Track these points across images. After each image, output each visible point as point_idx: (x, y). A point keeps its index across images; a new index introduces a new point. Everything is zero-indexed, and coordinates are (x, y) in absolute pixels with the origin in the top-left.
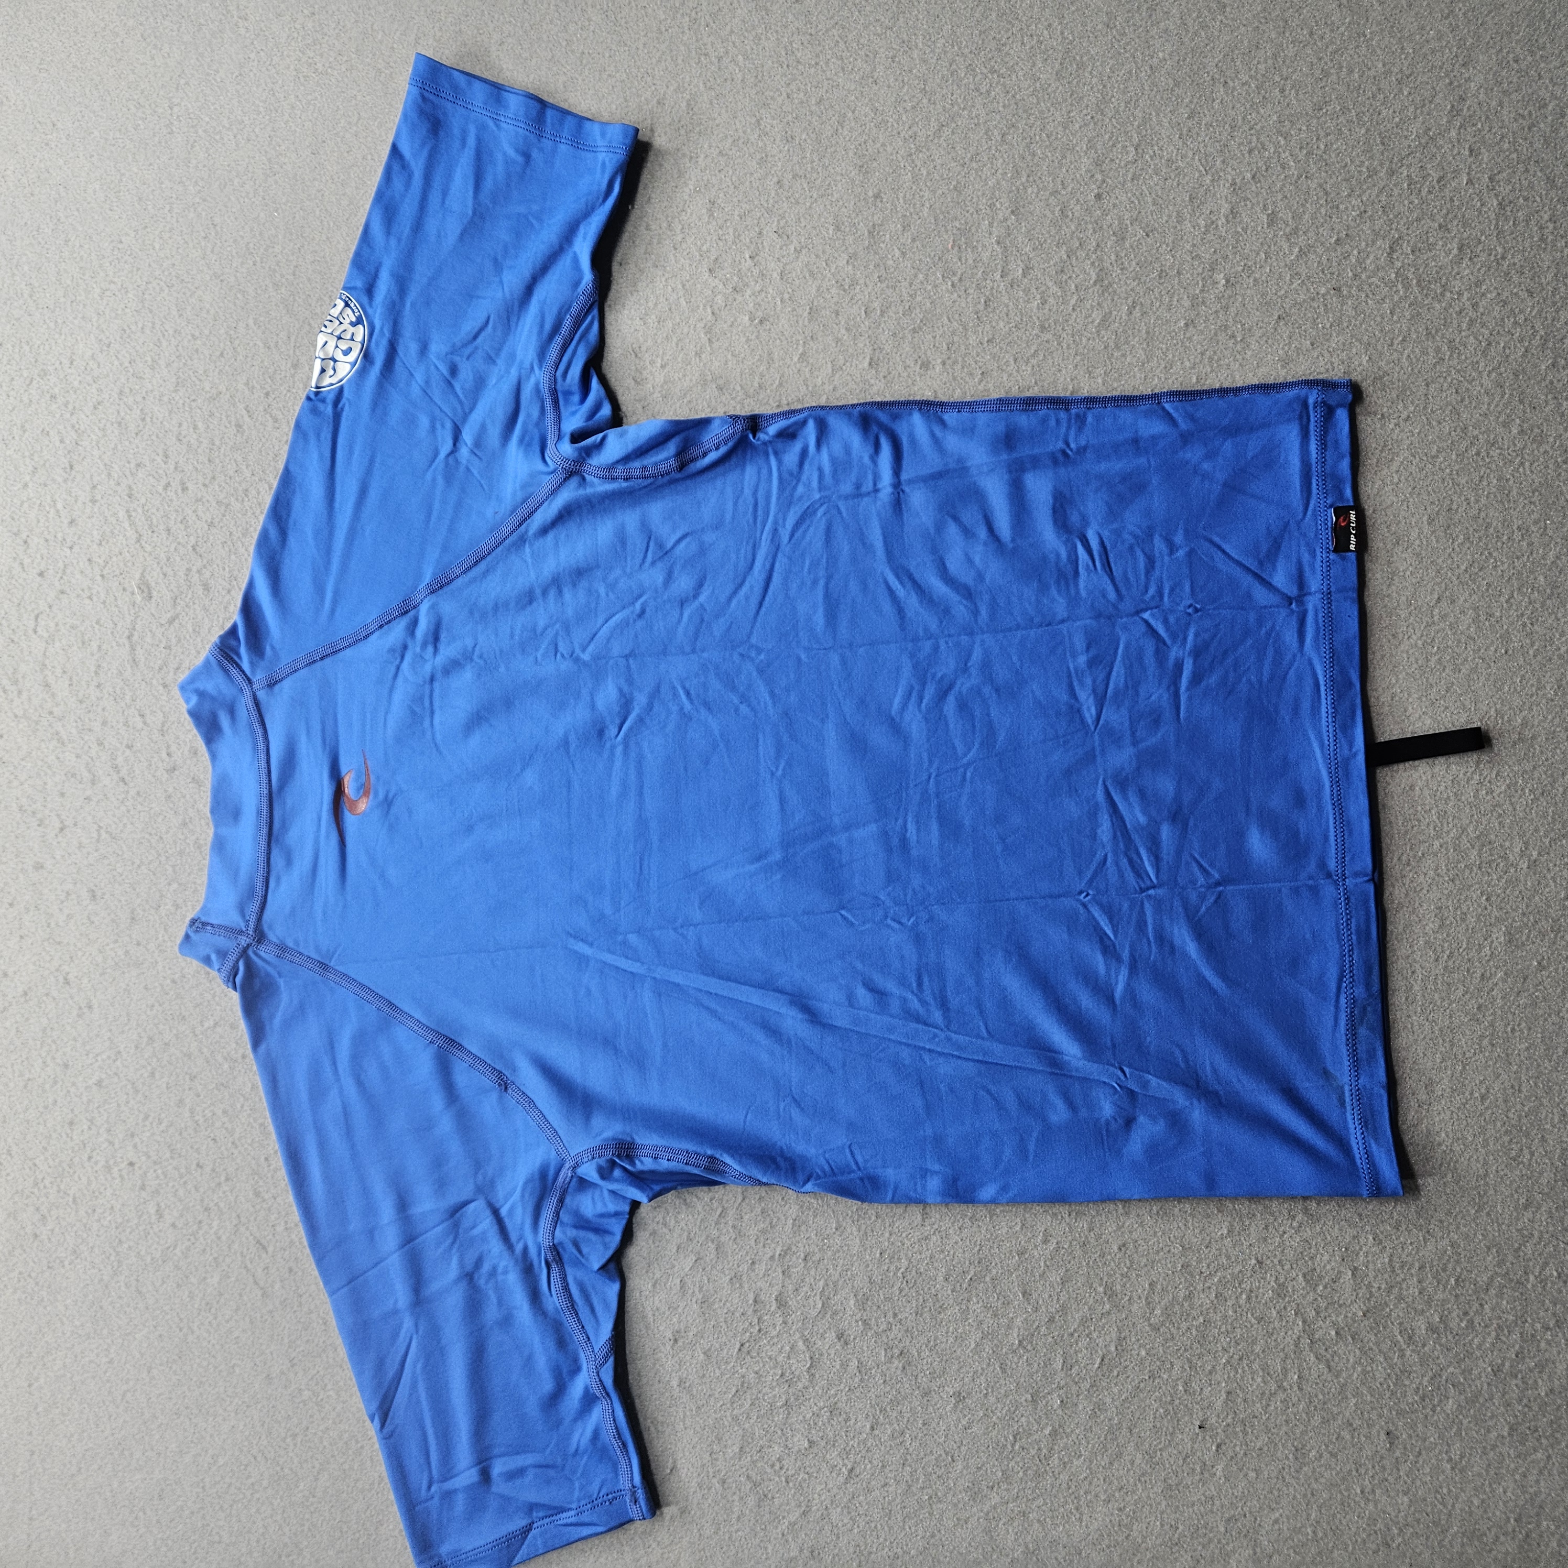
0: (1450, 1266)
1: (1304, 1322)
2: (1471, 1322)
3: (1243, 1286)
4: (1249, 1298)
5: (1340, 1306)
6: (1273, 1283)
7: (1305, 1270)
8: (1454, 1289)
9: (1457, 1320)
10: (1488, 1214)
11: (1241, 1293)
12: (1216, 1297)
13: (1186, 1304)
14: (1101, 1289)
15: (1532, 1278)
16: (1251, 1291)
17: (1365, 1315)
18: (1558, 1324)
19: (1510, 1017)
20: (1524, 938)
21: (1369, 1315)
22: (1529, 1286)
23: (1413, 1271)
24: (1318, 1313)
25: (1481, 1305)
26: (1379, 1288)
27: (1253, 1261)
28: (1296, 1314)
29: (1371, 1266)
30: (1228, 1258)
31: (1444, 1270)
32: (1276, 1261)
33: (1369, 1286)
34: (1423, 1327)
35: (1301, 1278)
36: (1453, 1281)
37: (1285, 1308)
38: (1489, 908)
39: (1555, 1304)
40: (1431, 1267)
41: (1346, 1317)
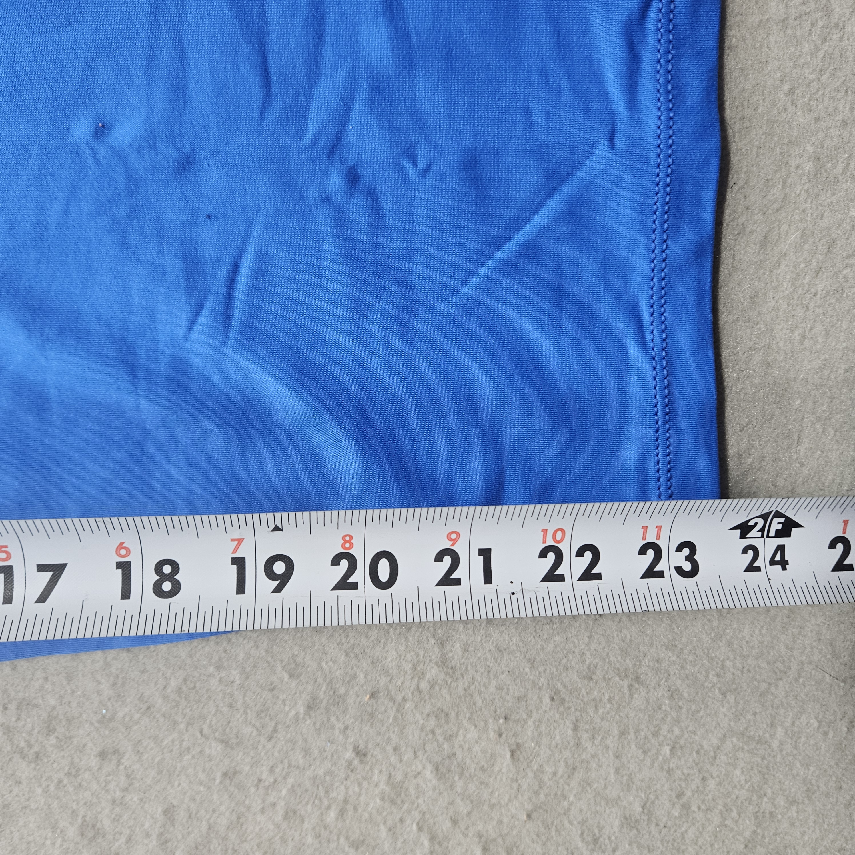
0: (665, 728)
1: (432, 839)
2: (686, 807)
3: (333, 795)
4: (342, 813)
5: (492, 806)
6: (382, 786)
7: (437, 758)
8: (666, 761)
9: (667, 804)
10: (730, 643)
11: (328, 808)
12: (286, 816)
13: (232, 836)
14: (72, 832)
15: (780, 731)
16: (346, 801)
17: (529, 816)
18: (809, 792)
19: (800, 312)
20: (839, 170)
21: (534, 815)
22: (775, 744)
23: (608, 742)
24: (455, 822)
25: (704, 779)
26: (555, 774)
27: (349, 754)
28: (420, 829)
29: (545, 741)
30: (306, 752)
31: (655, 734)
32: (389, 749)
33: (541, 770)
34: (617, 823)
35: (428, 773)
36: (666, 750)
37: (402, 820)
38: (791, 109)
39: (808, 766)
40: (637, 731)
41: (500, 822)
